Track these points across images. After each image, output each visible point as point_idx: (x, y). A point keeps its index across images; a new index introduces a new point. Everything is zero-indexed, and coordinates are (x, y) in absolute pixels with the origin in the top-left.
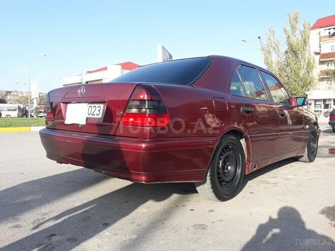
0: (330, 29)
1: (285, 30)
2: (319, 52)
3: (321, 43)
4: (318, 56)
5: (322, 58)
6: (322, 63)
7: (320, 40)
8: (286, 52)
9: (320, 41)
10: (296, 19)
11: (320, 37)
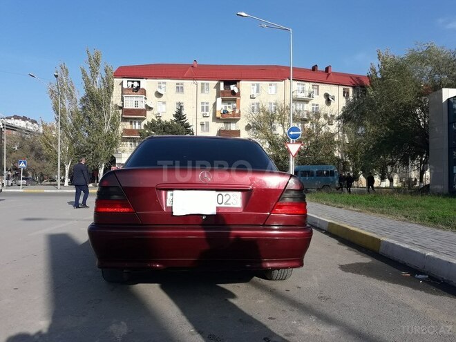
0: (133, 82)
1: (83, 71)
2: (121, 105)
3: (124, 96)
4: (121, 111)
5: (125, 114)
6: (125, 120)
7: (122, 91)
8: (84, 100)
9: (122, 94)
10: (97, 61)
11: (122, 88)
